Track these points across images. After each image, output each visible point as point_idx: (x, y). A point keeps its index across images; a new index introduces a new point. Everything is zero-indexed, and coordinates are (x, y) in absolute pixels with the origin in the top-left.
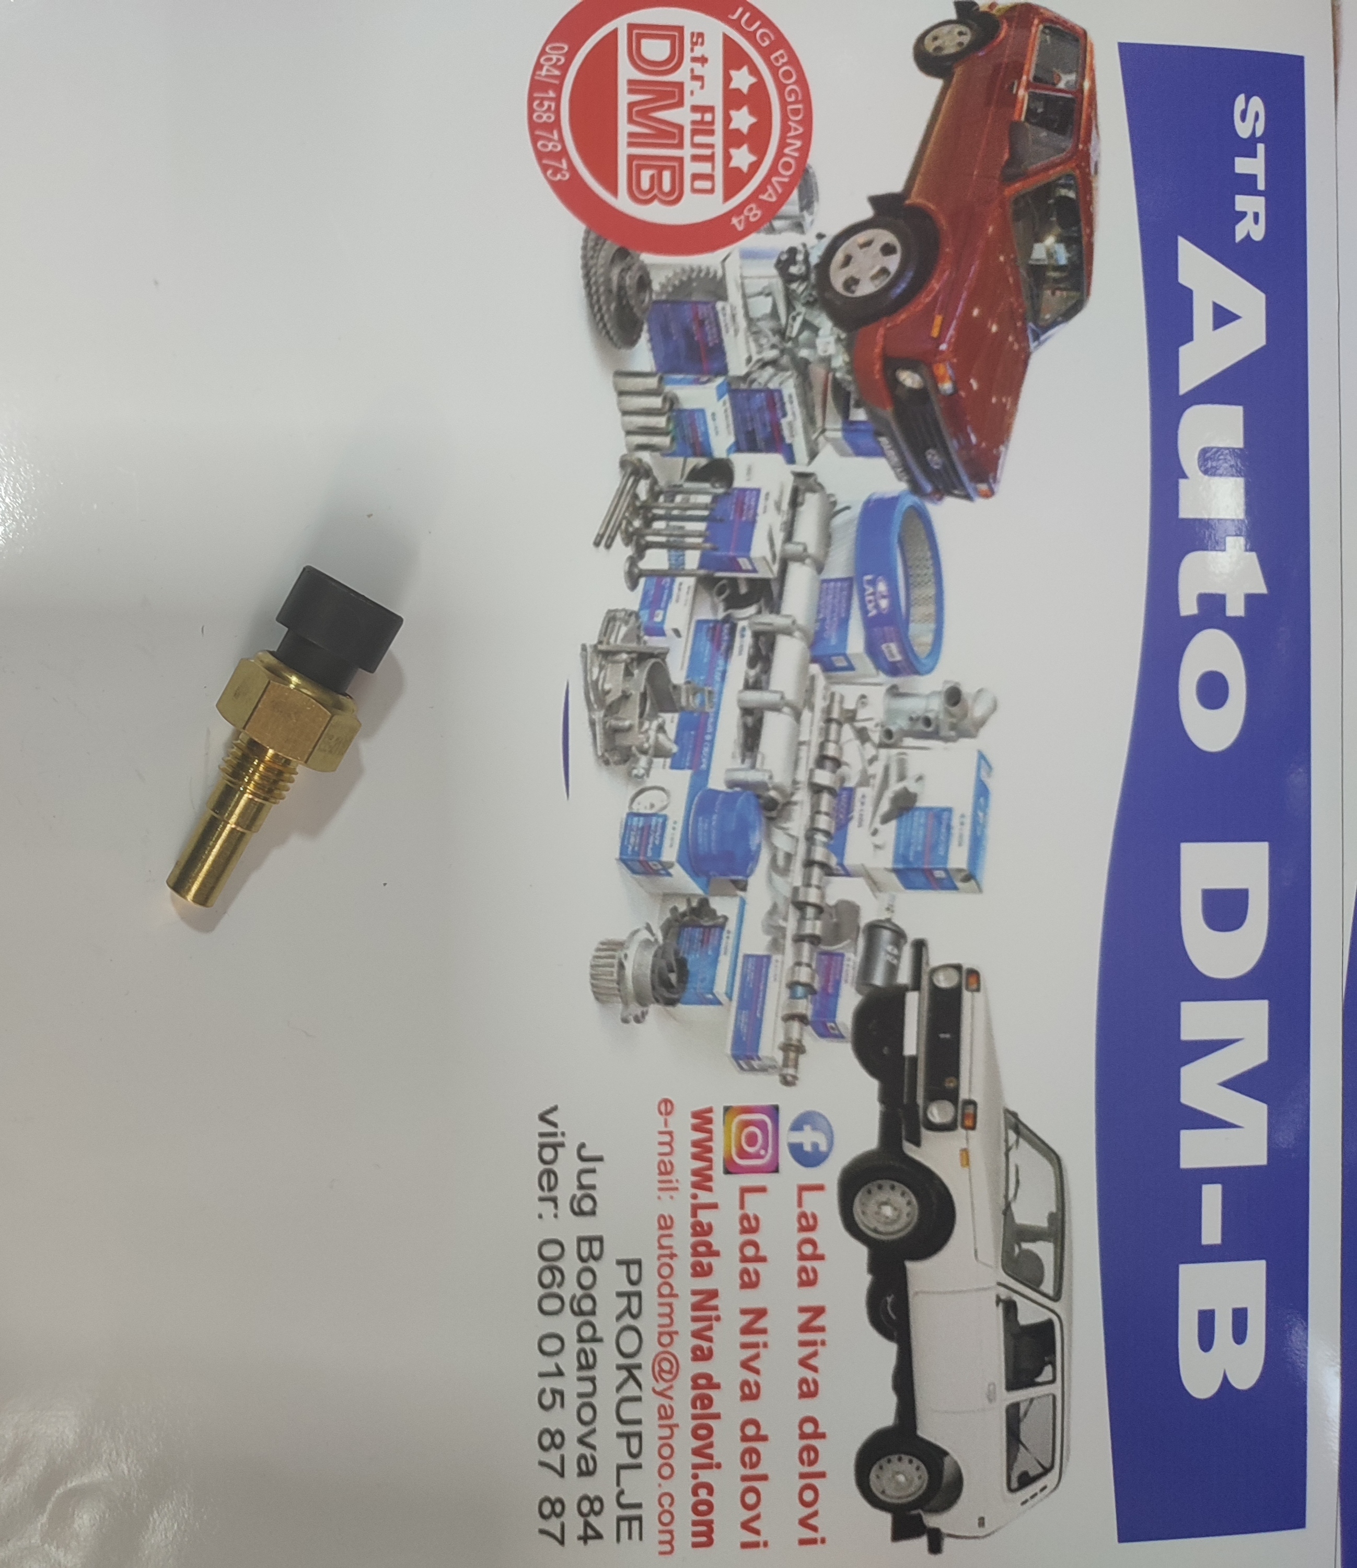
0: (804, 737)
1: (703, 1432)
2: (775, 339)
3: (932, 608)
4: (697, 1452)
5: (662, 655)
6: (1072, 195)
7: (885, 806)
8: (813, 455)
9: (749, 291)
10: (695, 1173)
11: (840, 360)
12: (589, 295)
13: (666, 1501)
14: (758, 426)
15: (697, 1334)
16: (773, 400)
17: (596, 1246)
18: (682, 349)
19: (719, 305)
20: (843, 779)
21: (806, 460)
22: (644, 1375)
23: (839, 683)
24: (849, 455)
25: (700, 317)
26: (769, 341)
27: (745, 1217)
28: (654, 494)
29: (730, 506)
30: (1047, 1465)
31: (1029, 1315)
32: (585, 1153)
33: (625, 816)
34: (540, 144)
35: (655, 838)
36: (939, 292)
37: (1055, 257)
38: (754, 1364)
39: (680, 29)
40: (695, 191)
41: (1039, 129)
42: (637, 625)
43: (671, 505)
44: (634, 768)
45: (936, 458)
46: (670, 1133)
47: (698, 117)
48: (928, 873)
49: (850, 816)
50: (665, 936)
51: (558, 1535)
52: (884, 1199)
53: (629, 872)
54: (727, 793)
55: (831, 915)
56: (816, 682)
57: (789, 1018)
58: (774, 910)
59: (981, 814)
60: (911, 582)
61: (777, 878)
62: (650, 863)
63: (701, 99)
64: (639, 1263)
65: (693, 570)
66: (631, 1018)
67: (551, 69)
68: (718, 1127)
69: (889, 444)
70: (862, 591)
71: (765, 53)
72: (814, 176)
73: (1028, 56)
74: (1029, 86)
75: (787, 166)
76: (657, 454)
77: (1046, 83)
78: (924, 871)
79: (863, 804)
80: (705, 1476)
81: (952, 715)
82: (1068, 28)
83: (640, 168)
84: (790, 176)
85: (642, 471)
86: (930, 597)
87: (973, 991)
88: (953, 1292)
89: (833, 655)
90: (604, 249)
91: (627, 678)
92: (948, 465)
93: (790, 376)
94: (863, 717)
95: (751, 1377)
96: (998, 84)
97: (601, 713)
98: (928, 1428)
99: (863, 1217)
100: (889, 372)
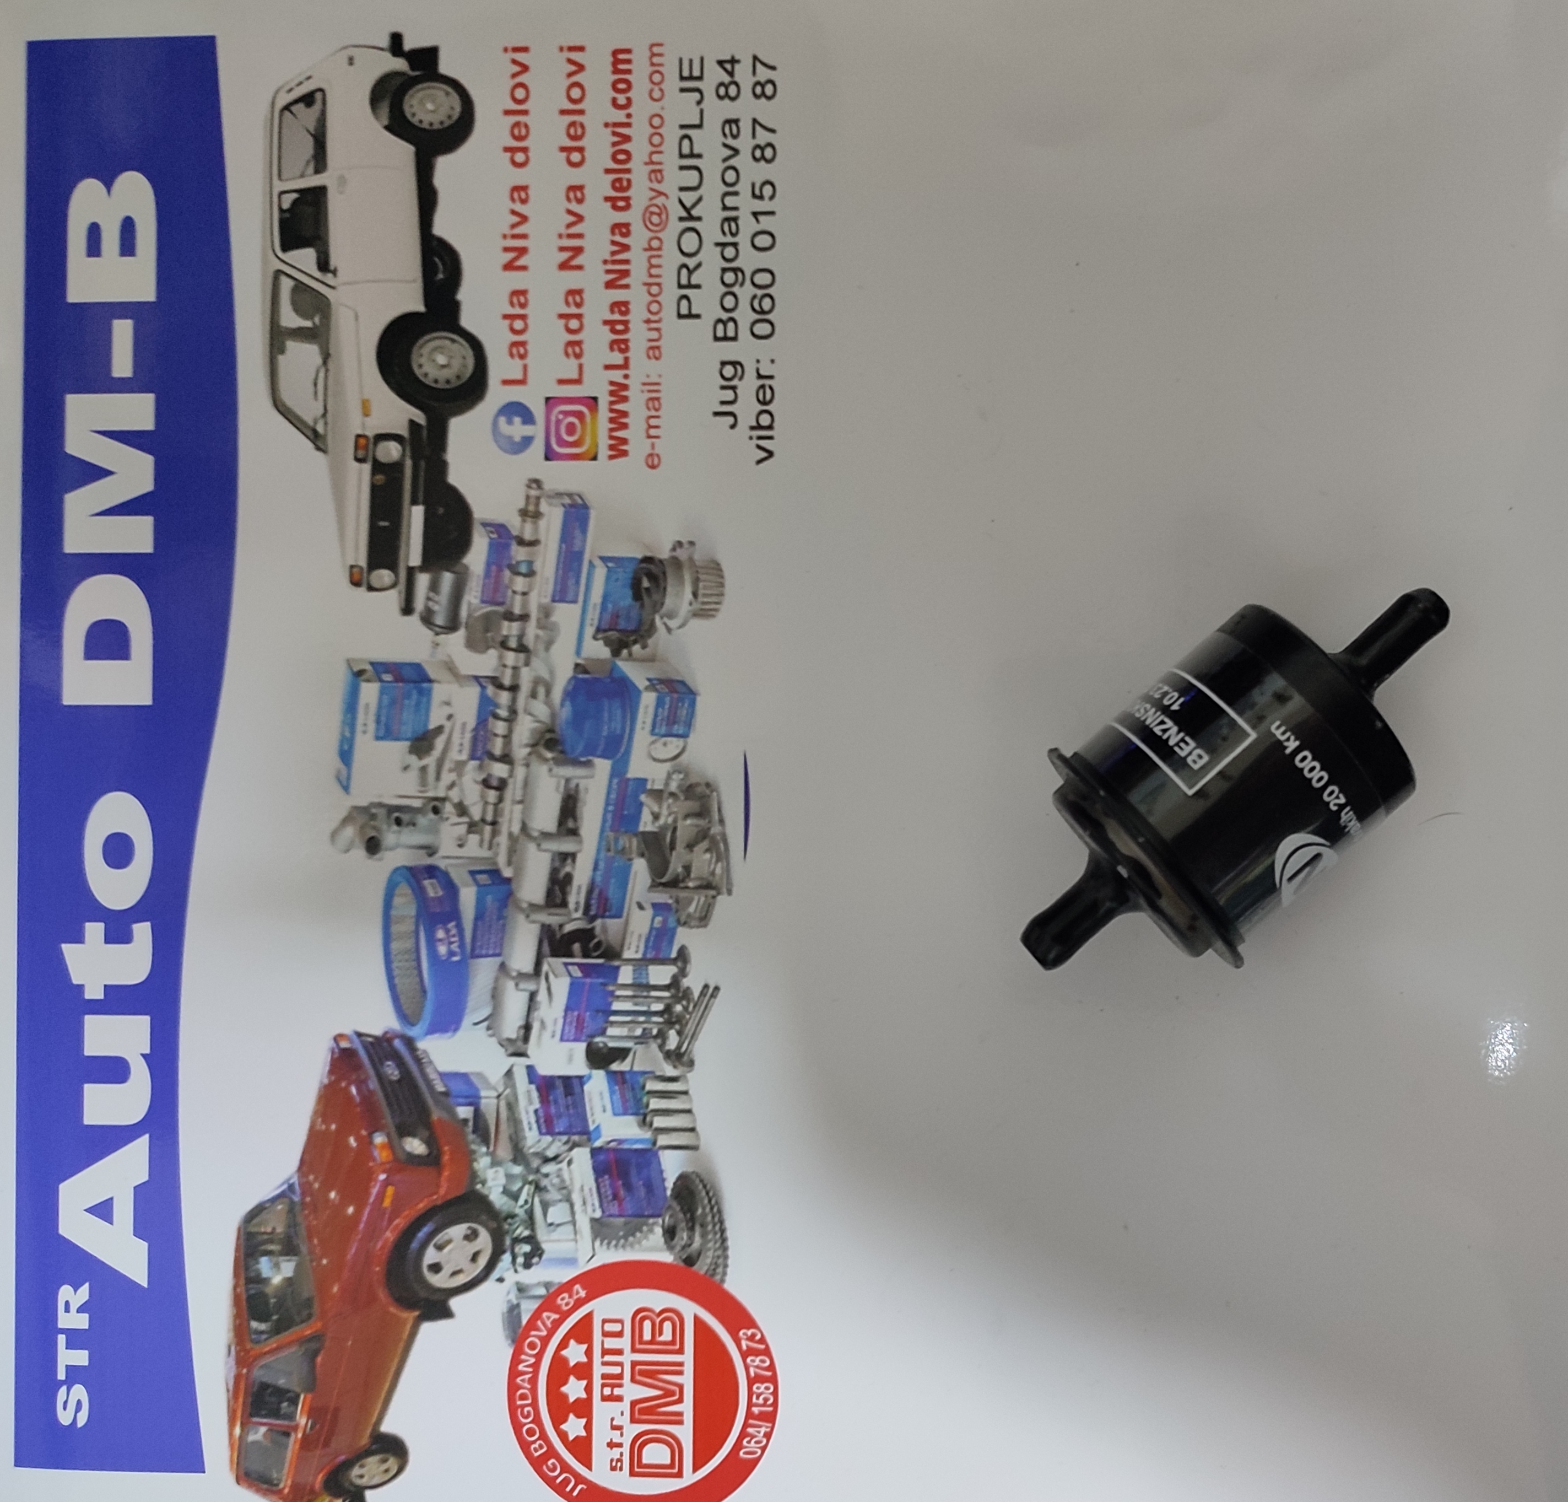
0: (519, 807)
1: (621, 157)
2: (544, 1182)
3: (395, 929)
4: (627, 139)
5: (655, 885)
6: (254, 1324)
7: (440, 742)
8: (509, 1073)
9: (570, 1227)
10: (625, 399)
11: (482, 1163)
12: (721, 1222)
13: (656, 94)
14: (562, 1101)
15: (626, 248)
16: (547, 1125)
17: (720, 333)
18: (633, 1172)
19: (598, 1214)
20: (481, 767)
21: (515, 1069)
22: (676, 211)
23: (484, 858)
24: (472, 1074)
25: (616, 1202)
26: (551, 1181)
27: (578, 356)
28: (662, 1036)
29: (590, 1026)
30: (287, 113)
31: (305, 258)
32: (731, 420)
33: (692, 735)
34: (768, 1363)
35: (663, 713)
36: (387, 1228)
37: (272, 1264)
38: (572, 219)
39: (632, 1474)
40: (620, 1321)
41: (286, 1387)
42: (679, 913)
43: (645, 1026)
44: (682, 779)
45: (390, 1072)
46: (649, 437)
47: (617, 1391)
48: (399, 678)
49: (474, 733)
50: (653, 622)
51: (758, 65)
52: (444, 370)
53: (688, 682)
54: (593, 755)
55: (493, 639)
56: (506, 860)
57: (533, 543)
58: (549, 644)
59: (347, 734)
60: (414, 956)
61: (546, 676)
62: (667, 690)
63: (614, 1407)
65: (625, 965)
66: (686, 546)
67: (757, 1434)
68: (603, 441)
69: (434, 1085)
70: (462, 945)
71: (552, 1452)
72: (507, 1337)
73: (294, 1456)
74: (296, 1428)
75: (532, 1345)
76: (658, 1073)
77: (278, 1432)
78: (403, 680)
79: (461, 745)
80: (620, 116)
81: (374, 828)
82: (254, 1484)
83: (673, 1342)
84: (529, 1335)
85: (673, 1057)
86: (395, 940)
87: (356, 566)
88: (378, 281)
89: (489, 885)
90: (707, 1264)
91: (687, 864)
92: (378, 1065)
93: (530, 1148)
94: (460, 826)
95: (574, 207)
96: (326, 1428)
97: (713, 831)
98: (404, 152)
99: (464, 353)
100: (435, 1152)
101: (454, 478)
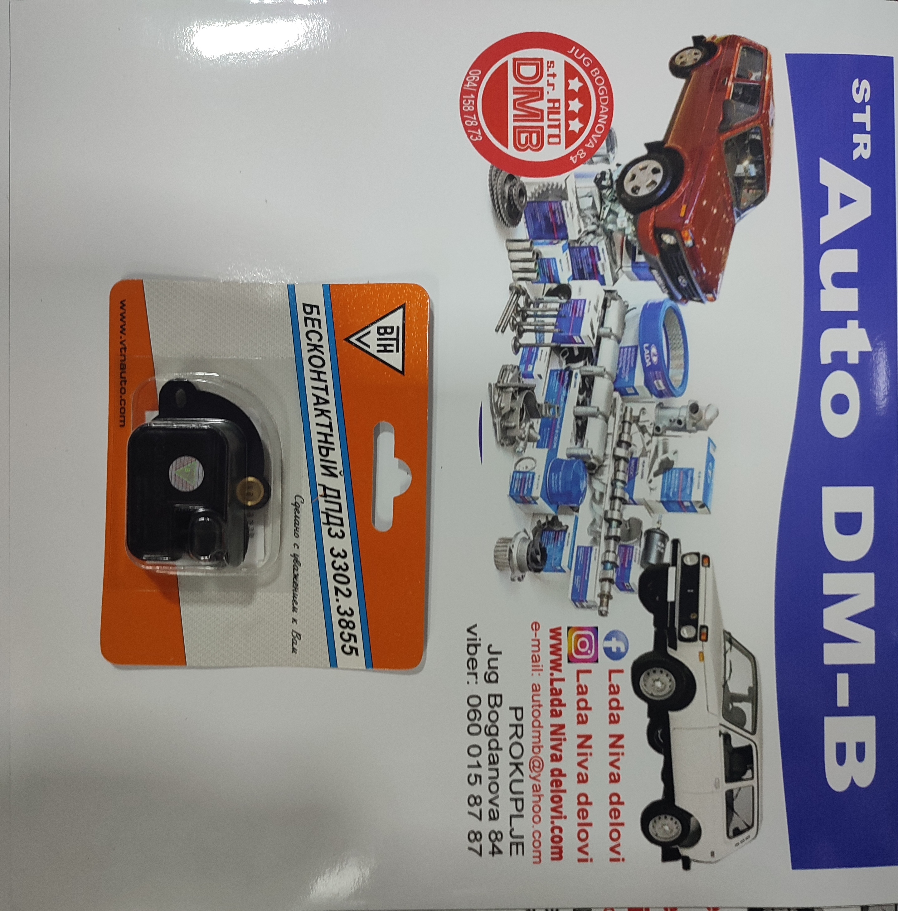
0: (610, 430)
1: (556, 799)
2: (594, 220)
3: (682, 361)
4: (553, 810)
5: (532, 388)
6: (758, 138)
7: (656, 467)
8: (615, 281)
9: (579, 195)
10: (552, 662)
11: (630, 230)
12: (493, 200)
13: (537, 835)
14: (585, 266)
15: (553, 748)
16: (593, 252)
17: (498, 699)
18: (543, 227)
19: (563, 203)
20: (632, 453)
21: (612, 283)
22: (525, 768)
23: (629, 401)
24: (636, 280)
25: (553, 209)
26: (591, 220)
27: (579, 686)
28: (528, 304)
29: (569, 309)
30: (750, 824)
31: (737, 742)
32: (491, 650)
33: (512, 473)
34: (466, 122)
35: (528, 485)
36: (685, 192)
37: (749, 171)
38: (585, 764)
39: (541, 60)
40: (549, 143)
41: (739, 103)
42: (519, 372)
43: (537, 309)
44: (516, 448)
45: (684, 280)
46: (538, 640)
47: (551, 105)
48: (681, 503)
49: (636, 473)
50: (534, 537)
51: (478, 850)
52: (657, 678)
53: (515, 502)
54: (567, 461)
55: (626, 526)
56: (617, 401)
57: (603, 580)
58: (594, 523)
59: (710, 472)
60: (670, 347)
61: (595, 505)
62: (526, 497)
63: (553, 96)
64: (522, 709)
65: (549, 343)
66: (516, 579)
67: (473, 83)
68: (564, 637)
69: (658, 274)
70: (643, 353)
71: (587, 70)
72: (615, 134)
73: (734, 65)
74: (734, 79)
75: (600, 129)
76: (530, 282)
77: (744, 77)
78: (678, 502)
79: (643, 466)
80: (557, 822)
81: (693, 418)
82: (757, 48)
83: (519, 133)
84: (602, 134)
85: (521, 291)
86: (681, 355)
87: (706, 567)
88: (695, 729)
89: (628, 387)
90: (501, 176)
91: (513, 401)
92: (690, 285)
93: (603, 238)
94: (644, 420)
95: (583, 771)
96: (717, 79)
97: (500, 419)
98: (681, 802)
99: (644, 687)
100: (657, 236)
101: (651, 616)
